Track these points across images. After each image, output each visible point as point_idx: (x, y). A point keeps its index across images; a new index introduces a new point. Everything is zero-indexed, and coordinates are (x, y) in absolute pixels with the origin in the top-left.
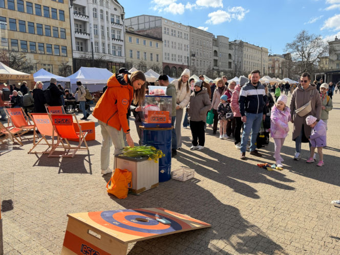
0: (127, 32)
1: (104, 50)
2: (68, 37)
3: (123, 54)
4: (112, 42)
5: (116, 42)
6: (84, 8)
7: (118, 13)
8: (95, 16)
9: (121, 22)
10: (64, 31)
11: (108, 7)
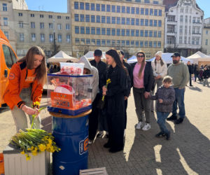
0: (205, 27)
1: (185, 41)
2: (162, 36)
3: (200, 43)
4: (192, 35)
5: (195, 35)
6: (174, 17)
7: (199, 16)
8: (181, 20)
9: (201, 22)
10: (160, 33)
11: (191, 13)
